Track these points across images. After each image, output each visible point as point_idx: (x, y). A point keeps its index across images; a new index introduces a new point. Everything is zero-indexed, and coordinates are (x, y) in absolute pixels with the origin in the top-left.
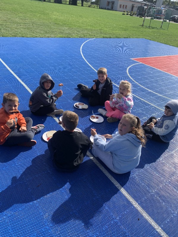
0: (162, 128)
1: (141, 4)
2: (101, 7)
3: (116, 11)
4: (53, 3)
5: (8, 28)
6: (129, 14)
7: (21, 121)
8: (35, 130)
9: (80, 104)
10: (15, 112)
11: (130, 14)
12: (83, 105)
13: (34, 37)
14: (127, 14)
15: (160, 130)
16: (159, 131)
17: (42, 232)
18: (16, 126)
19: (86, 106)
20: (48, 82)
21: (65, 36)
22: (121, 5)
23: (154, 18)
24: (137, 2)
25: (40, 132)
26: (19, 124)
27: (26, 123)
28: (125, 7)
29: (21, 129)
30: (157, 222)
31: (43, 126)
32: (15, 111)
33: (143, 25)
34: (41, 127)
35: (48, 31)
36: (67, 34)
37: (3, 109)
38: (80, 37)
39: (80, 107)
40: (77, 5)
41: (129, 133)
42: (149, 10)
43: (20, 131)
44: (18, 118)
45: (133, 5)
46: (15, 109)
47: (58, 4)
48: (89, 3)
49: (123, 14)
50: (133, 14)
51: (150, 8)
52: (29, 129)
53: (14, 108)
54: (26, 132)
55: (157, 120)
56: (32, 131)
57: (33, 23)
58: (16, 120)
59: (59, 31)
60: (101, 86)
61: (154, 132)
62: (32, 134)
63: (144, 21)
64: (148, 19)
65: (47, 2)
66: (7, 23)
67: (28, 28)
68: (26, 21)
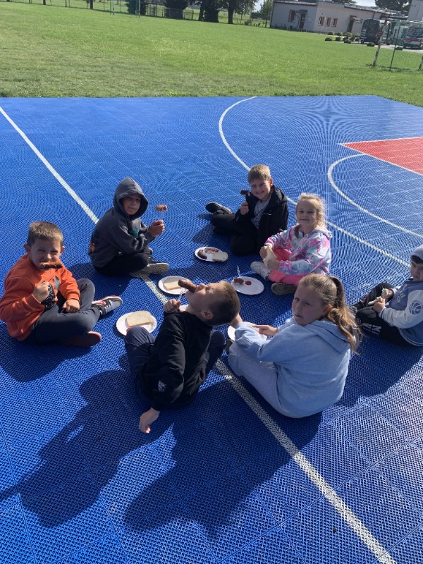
0: (404, 309)
1: (372, 14)
2: (273, 24)
3: (310, 32)
4: (162, 17)
5: (58, 77)
6: (342, 39)
7: (68, 287)
8: (100, 309)
9: (209, 250)
10: (53, 267)
11: (344, 39)
12: (217, 251)
13: (113, 95)
14: (338, 39)
15: (400, 314)
16: (396, 317)
17: (99, 545)
18: (56, 299)
19: (222, 256)
20: (132, 199)
21: (185, 93)
22: (322, 19)
23: (405, 48)
24: (362, 10)
25: (111, 313)
26: (63, 295)
27: (78, 291)
28: (332, 21)
29: (68, 305)
30: (381, 538)
31: (120, 301)
32: (53, 263)
33: (374, 65)
34: (113, 301)
35: (146, 83)
36: (191, 87)
37: (28, 259)
38: (220, 95)
39: (210, 258)
40: (218, 22)
41: (320, 319)
42: (393, 28)
43: (65, 311)
44: (62, 281)
45: (351, 16)
46: (54, 259)
47: (175, 20)
48: (247, 17)
49: (327, 40)
50: (352, 39)
51: (394, 24)
52: (87, 306)
53: (49, 256)
54: (77, 313)
55: (395, 290)
56: (92, 310)
57: (113, 65)
58: (56, 284)
59: (172, 81)
60: (260, 208)
61: (386, 319)
62: (91, 318)
63: (377, 55)
64: (388, 50)
65: (148, 16)
66: (55, 67)
67: (102, 77)
68: (97, 62)
